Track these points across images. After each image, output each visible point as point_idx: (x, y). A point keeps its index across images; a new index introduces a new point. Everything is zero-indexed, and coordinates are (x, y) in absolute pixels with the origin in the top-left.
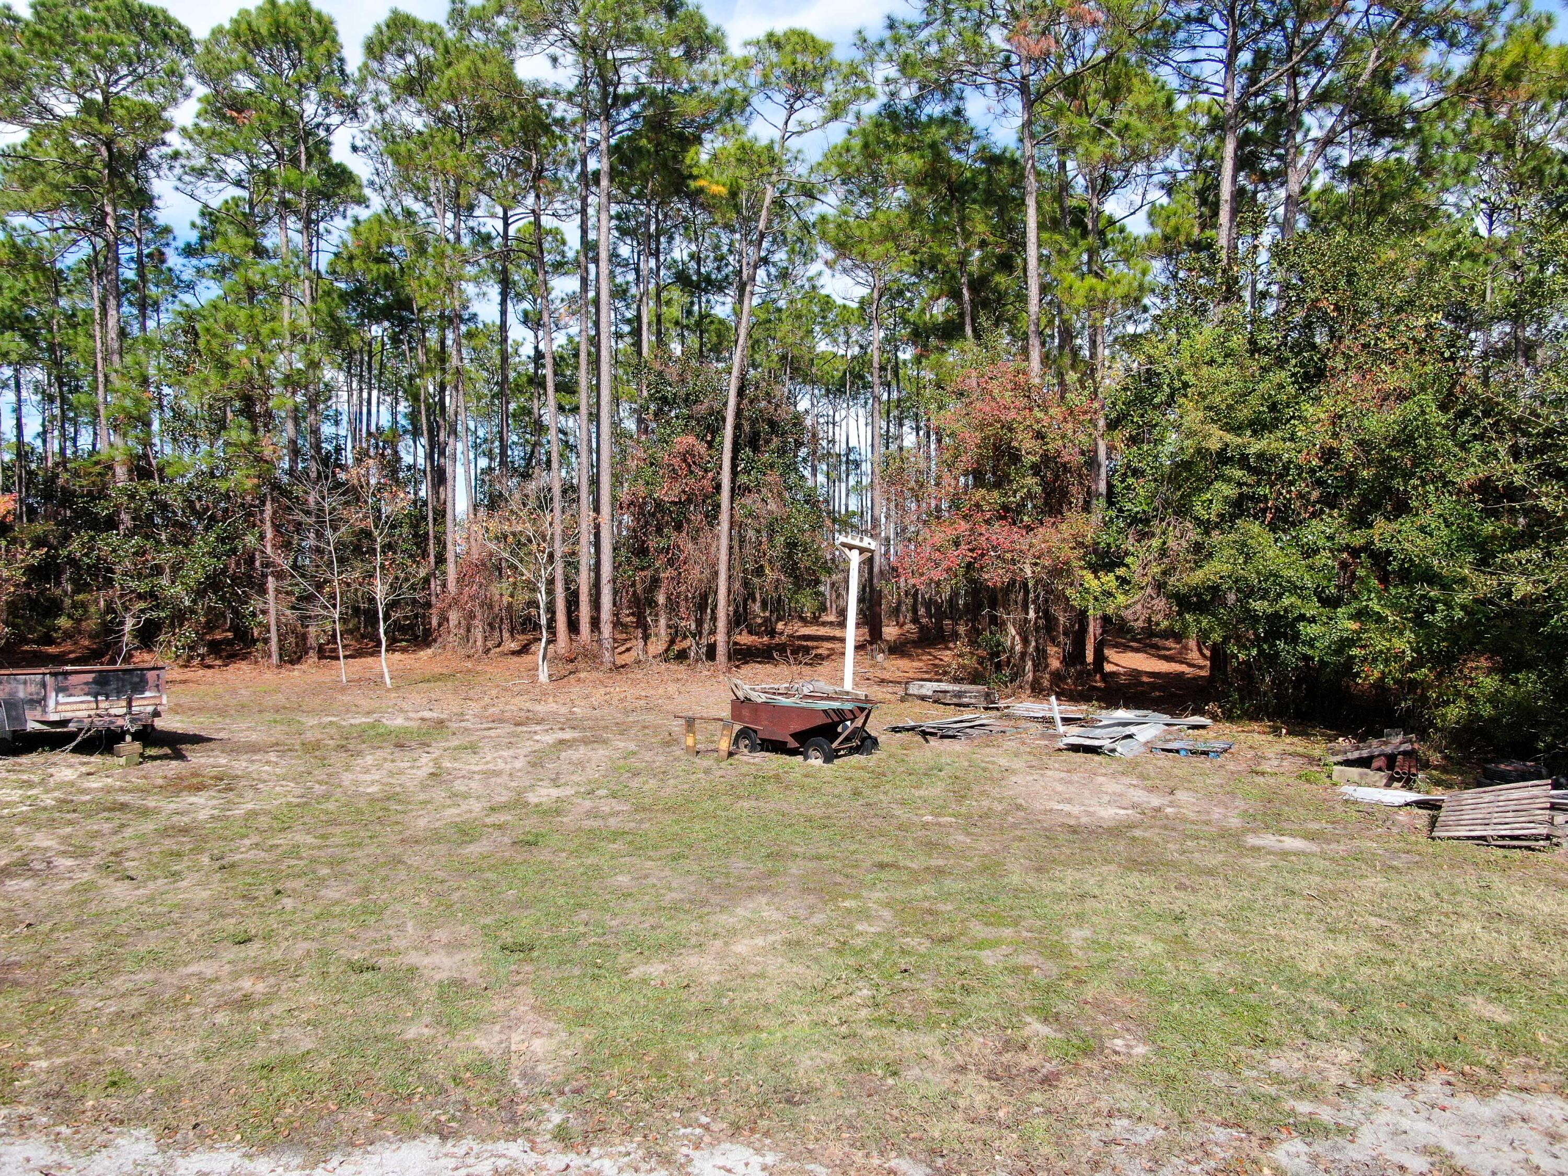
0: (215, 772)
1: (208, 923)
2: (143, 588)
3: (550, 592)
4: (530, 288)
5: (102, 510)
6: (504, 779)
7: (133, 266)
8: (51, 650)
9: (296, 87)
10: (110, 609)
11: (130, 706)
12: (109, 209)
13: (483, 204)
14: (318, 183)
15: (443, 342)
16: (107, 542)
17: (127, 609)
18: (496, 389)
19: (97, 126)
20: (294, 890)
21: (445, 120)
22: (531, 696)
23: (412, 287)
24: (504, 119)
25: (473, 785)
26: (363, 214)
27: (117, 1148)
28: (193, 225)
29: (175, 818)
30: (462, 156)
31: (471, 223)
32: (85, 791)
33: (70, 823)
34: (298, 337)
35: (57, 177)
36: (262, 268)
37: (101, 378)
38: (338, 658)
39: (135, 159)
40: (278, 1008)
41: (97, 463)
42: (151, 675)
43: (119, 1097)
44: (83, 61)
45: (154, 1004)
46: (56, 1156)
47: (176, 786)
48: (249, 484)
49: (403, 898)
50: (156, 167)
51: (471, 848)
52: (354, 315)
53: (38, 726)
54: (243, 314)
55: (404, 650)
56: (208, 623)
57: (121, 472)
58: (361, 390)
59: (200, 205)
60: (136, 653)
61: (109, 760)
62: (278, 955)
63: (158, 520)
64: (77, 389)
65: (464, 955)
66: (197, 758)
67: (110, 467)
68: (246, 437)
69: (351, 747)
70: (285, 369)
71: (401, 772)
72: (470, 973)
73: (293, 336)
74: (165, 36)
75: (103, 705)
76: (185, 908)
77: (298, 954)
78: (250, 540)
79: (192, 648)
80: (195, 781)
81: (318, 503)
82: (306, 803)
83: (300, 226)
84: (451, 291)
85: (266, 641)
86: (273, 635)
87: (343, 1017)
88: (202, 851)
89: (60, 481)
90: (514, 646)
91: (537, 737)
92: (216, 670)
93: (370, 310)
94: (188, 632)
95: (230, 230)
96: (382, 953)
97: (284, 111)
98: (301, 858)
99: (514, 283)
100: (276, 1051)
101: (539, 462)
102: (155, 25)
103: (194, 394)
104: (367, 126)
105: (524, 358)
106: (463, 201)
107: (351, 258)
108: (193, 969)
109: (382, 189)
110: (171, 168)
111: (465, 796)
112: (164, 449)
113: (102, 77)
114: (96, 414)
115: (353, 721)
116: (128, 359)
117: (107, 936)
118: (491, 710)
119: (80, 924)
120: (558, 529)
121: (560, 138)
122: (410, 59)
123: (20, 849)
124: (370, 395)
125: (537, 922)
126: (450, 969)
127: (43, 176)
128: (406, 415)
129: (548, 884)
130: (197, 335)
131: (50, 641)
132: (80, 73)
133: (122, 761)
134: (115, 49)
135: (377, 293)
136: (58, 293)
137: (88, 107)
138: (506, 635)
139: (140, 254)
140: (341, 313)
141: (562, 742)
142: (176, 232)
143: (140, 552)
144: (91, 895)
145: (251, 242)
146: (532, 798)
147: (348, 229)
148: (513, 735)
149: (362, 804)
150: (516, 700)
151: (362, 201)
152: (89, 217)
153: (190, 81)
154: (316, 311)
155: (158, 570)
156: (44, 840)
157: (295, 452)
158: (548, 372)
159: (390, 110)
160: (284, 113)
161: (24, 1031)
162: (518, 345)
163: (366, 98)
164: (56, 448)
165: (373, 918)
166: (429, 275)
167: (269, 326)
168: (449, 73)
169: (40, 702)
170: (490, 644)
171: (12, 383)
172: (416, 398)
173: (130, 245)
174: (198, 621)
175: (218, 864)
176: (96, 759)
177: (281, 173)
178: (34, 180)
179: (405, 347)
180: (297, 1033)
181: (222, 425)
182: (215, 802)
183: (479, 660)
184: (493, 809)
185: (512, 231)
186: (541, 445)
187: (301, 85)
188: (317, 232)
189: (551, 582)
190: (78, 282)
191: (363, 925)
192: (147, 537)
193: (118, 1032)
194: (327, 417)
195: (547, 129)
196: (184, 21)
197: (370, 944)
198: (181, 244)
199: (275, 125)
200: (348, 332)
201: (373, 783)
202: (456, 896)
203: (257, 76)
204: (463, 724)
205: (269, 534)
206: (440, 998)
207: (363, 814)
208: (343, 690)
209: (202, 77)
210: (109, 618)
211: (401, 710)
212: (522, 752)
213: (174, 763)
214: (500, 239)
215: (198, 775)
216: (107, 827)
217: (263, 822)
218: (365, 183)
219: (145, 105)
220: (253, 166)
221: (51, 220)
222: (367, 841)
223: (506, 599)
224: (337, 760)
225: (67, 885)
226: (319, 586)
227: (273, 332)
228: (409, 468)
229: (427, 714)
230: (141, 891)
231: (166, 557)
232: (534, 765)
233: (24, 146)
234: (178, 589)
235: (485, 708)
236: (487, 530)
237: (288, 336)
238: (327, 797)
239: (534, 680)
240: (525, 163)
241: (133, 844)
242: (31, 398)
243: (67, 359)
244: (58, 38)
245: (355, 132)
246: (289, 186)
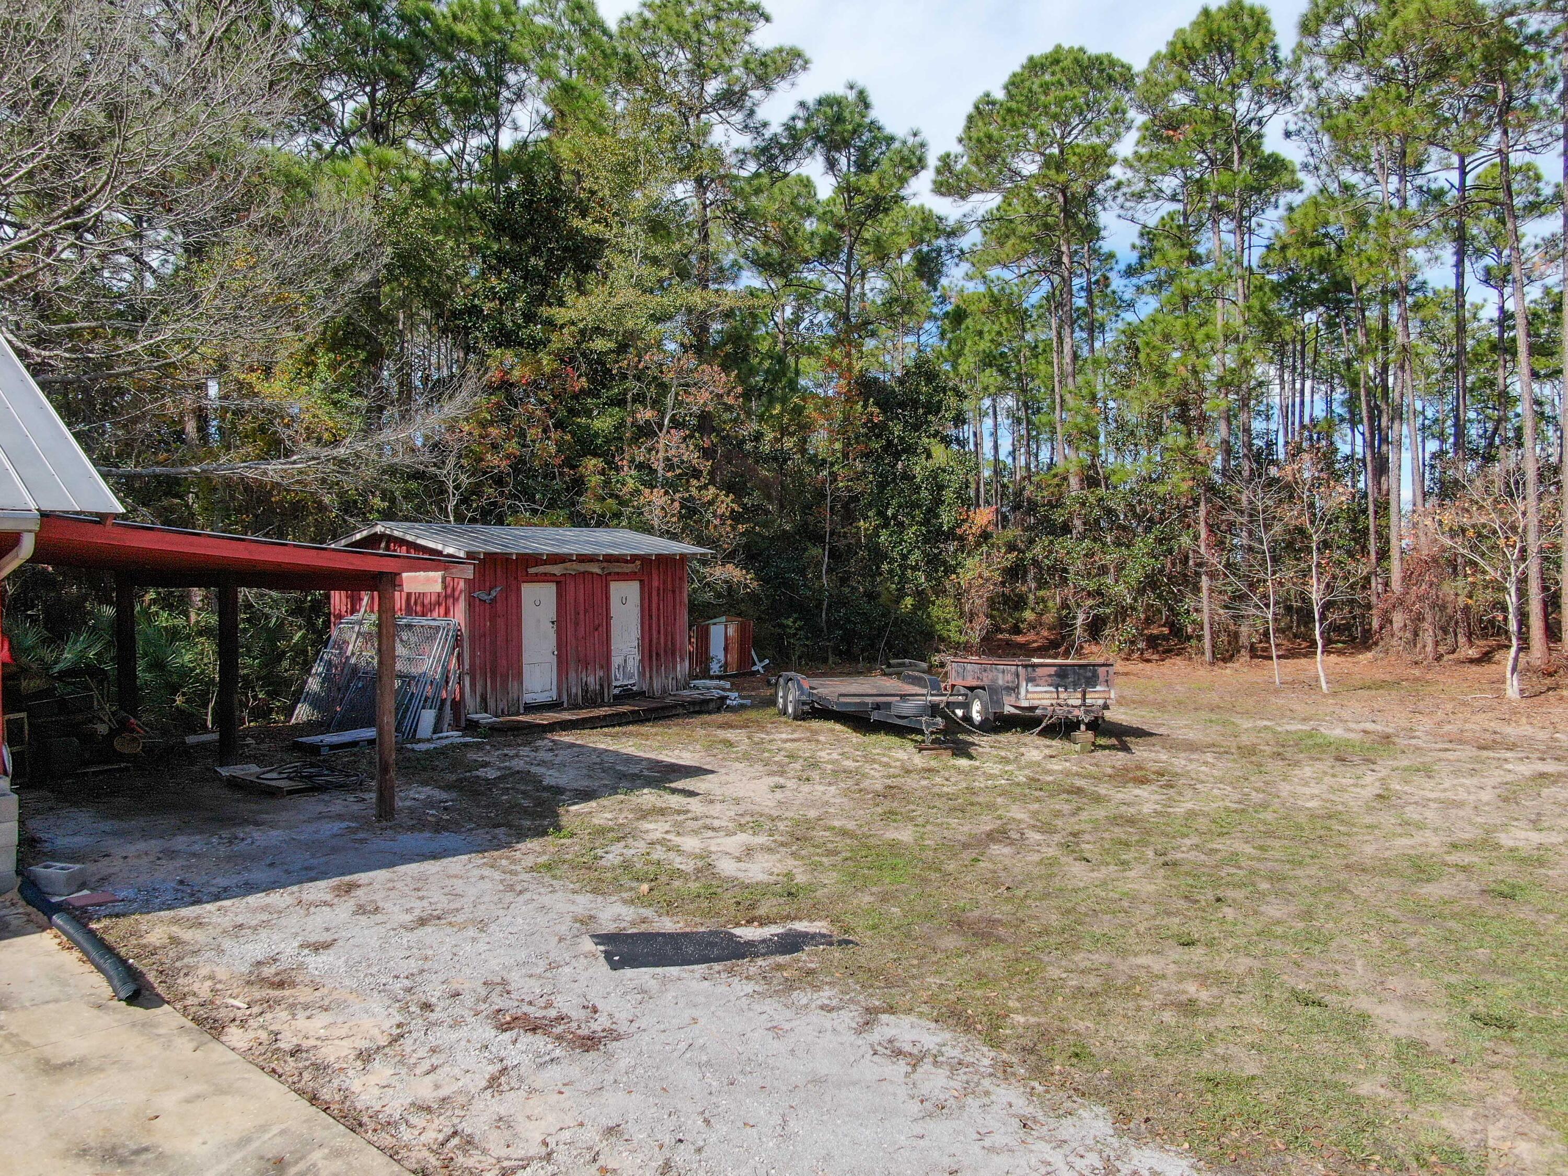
0: (1156, 767)
1: (1154, 918)
2: (1092, 587)
3: (1522, 594)
4: (1492, 241)
5: (1059, 517)
6: (1467, 812)
7: (1083, 294)
8: (1020, 639)
9: (1229, 89)
10: (1065, 605)
11: (1084, 698)
12: (1064, 249)
13: (1434, 157)
14: (1250, 180)
15: (1385, 320)
16: (1063, 546)
17: (1078, 606)
18: (1450, 362)
19: (1055, 177)
20: (1234, 900)
21: (1388, 77)
22: (1497, 713)
23: (1350, 265)
24: (1460, 55)
25: (1429, 814)
26: (1296, 198)
27: (1080, 1118)
28: (1134, 247)
29: (1123, 808)
30: (1410, 110)
31: (1419, 181)
32: (1048, 772)
33: (1038, 800)
34: (1231, 337)
35: (1023, 230)
36: (1195, 276)
37: (1058, 400)
38: (1271, 658)
39: (1085, 198)
40: (1222, 1022)
41: (1055, 476)
42: (1101, 671)
43: (1081, 1069)
44: (1044, 123)
45: (1108, 987)
46: (1031, 1109)
47: (1124, 777)
48: (1184, 487)
49: (1349, 933)
50: (1102, 201)
51: (1427, 889)
52: (1287, 305)
53: (1013, 711)
54: (1179, 324)
55: (1340, 653)
56: (1147, 618)
57: (1074, 481)
58: (1294, 381)
59: (1139, 227)
60: (1086, 645)
61: (1067, 745)
62: (1220, 966)
63: (1103, 524)
64: (1039, 410)
65: (1424, 1014)
66: (1142, 752)
67: (1065, 479)
68: (1182, 441)
69: (1288, 755)
70: (1218, 371)
71: (1343, 789)
72: (1434, 1038)
73: (1226, 337)
74: (1110, 78)
75: (1063, 696)
76: (1133, 898)
77: (1241, 969)
78: (1185, 540)
79: (1133, 643)
80: (1139, 773)
81: (1251, 502)
82: (1243, 810)
83: (1232, 225)
84: (1397, 262)
85: (1200, 638)
86: (1207, 633)
87: (1289, 1050)
88: (1146, 844)
89: (1026, 493)
90: (1473, 653)
91: (1509, 766)
92: (1153, 664)
93: (1303, 298)
94: (1130, 628)
95: (1165, 243)
96: (1329, 989)
97: (1217, 117)
98: (1240, 868)
99: (1474, 238)
100: (1219, 1067)
101: (1505, 441)
102: (1101, 71)
103: (1136, 405)
104: (1301, 107)
105: (1484, 322)
106: (1410, 160)
107: (1284, 248)
108: (1142, 960)
109: (1317, 168)
110: (1115, 198)
111: (1420, 826)
112: (1110, 458)
113: (1058, 132)
114: (1053, 431)
115: (1288, 727)
116: (1080, 379)
117: (1068, 912)
118: (1447, 728)
119: (1046, 895)
120: (1533, 520)
121: (1534, 57)
122: (1349, 23)
123: (1000, 818)
124: (1303, 385)
125: (1518, 995)
126: (1409, 1026)
127: (1014, 231)
128: (1342, 403)
129: (1531, 951)
130: (1138, 350)
131: (1016, 630)
132: (1042, 134)
133: (1078, 747)
134: (1068, 105)
135: (1311, 279)
136: (1024, 330)
137: (1048, 162)
138: (1462, 640)
139: (1089, 283)
140: (1273, 306)
141: (1542, 775)
142: (1118, 256)
143: (1090, 554)
144: (1055, 870)
145: (1186, 252)
146: (1505, 840)
147: (1281, 219)
148: (1476, 760)
149: (1302, 819)
150: (1480, 717)
151: (1295, 186)
152: (1047, 259)
153: (1132, 114)
154: (1249, 308)
155: (1104, 570)
156: (1018, 813)
157: (1228, 451)
158: (1520, 334)
159: (1325, 84)
160: (1217, 118)
161: (1006, 984)
162: (1477, 308)
163: (1300, 79)
164: (1023, 463)
165: (1318, 948)
166: (1371, 249)
167: (1204, 330)
168: (1396, 22)
169: (1014, 689)
170: (1442, 649)
171: (991, 411)
172: (1354, 384)
173: (1081, 276)
174: (1138, 618)
175: (1162, 860)
176: (1056, 743)
177: (1214, 179)
178: (1007, 237)
179: (1342, 330)
180: (1241, 1053)
181: (1159, 431)
182: (1157, 797)
183: (1429, 668)
184: (1454, 846)
185: (1469, 180)
186: (1507, 419)
187: (1234, 86)
188: (1249, 228)
189: (1523, 580)
190: (1039, 317)
191: (1307, 953)
192: (1095, 540)
193: (1079, 1007)
194: (1259, 413)
195: (1517, 51)
196: (1125, 60)
197: (1315, 976)
198: (1122, 266)
199: (1208, 131)
200: (1280, 324)
201: (1313, 797)
202: (1412, 942)
203: (1192, 89)
204: (1413, 742)
205: (1203, 535)
206: (1398, 1057)
207: (1302, 829)
208: (1276, 692)
209: (1142, 107)
210: (1064, 612)
211: (1340, 720)
212: (1491, 782)
213: (1121, 754)
214: (1455, 192)
215: (1141, 769)
216: (1066, 808)
217: (1202, 823)
218: (1298, 167)
219: (1093, 148)
220: (1186, 178)
221: (1019, 267)
222: (1308, 860)
223: (1462, 601)
224: (1275, 767)
225: (1036, 857)
226: (1252, 586)
227: (1208, 337)
228: (1346, 459)
229: (1370, 726)
230: (1095, 874)
231: (1111, 558)
232: (1506, 800)
233: (998, 209)
234: (1121, 588)
235: (1439, 724)
236: (1440, 523)
237: (1222, 338)
238: (1265, 806)
239: (1500, 695)
240: (1488, 98)
241: (1088, 827)
242: (1004, 422)
243: (1031, 385)
244: (1025, 109)
245: (1289, 116)
246: (1222, 190)
